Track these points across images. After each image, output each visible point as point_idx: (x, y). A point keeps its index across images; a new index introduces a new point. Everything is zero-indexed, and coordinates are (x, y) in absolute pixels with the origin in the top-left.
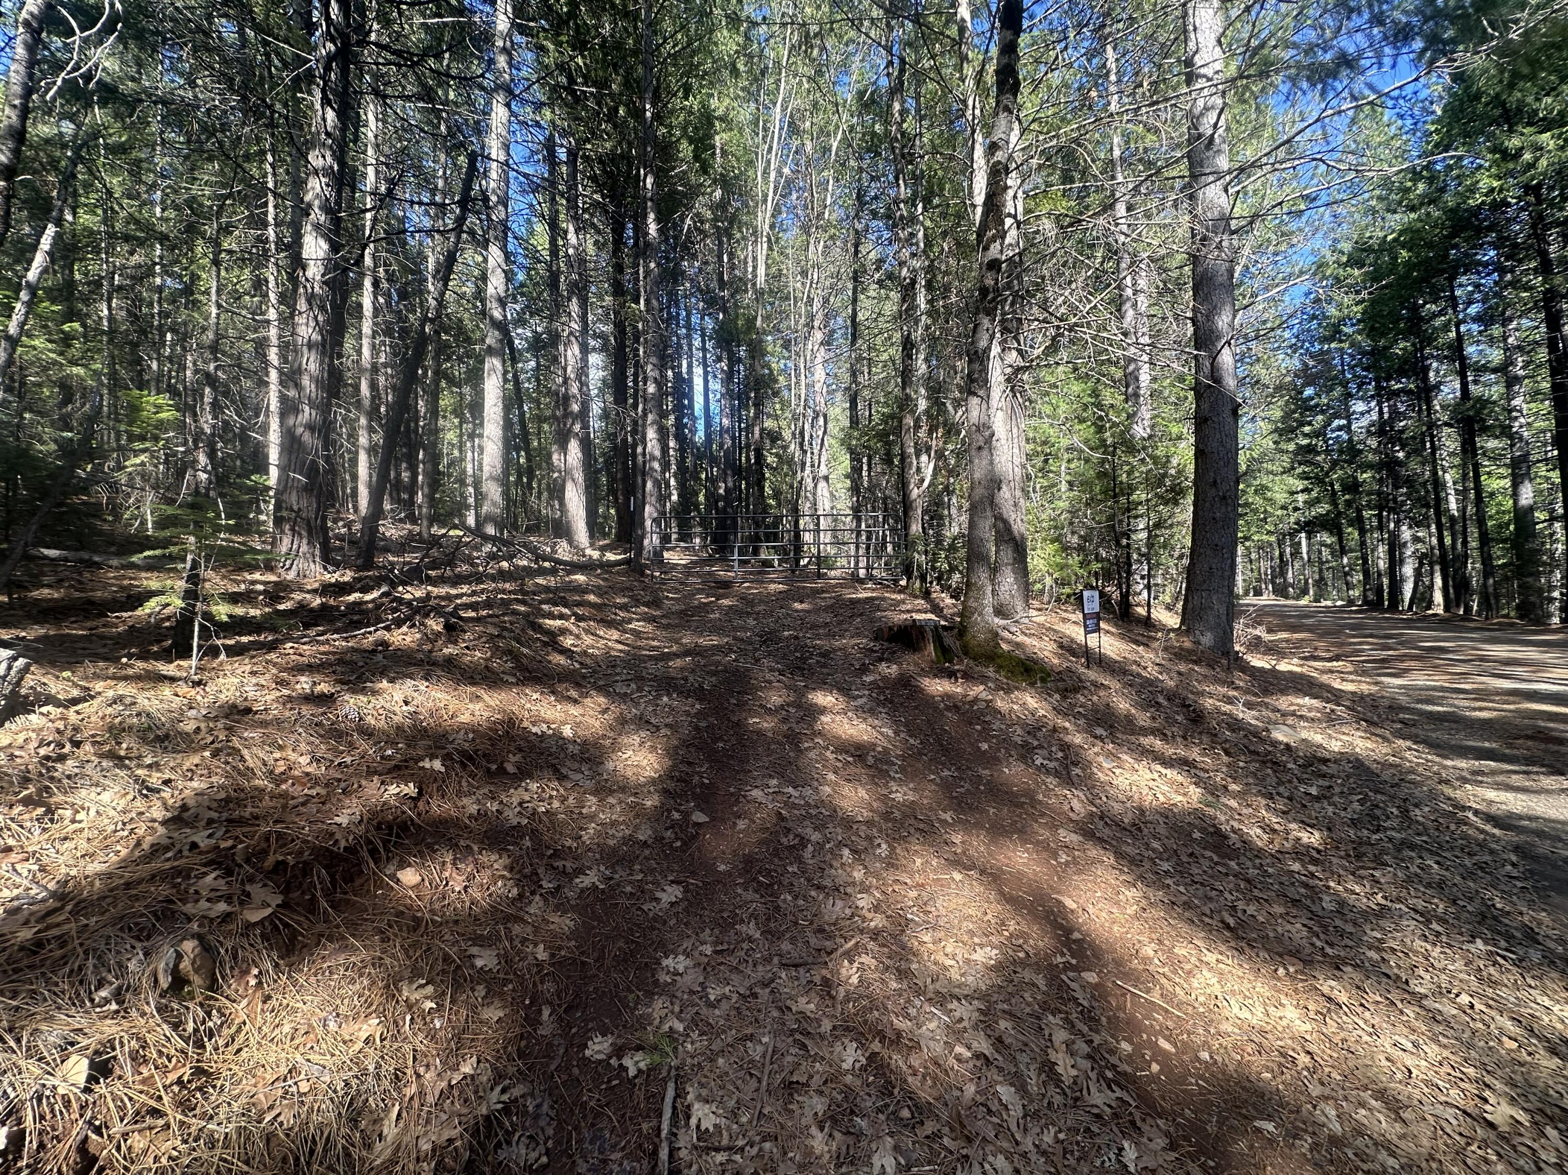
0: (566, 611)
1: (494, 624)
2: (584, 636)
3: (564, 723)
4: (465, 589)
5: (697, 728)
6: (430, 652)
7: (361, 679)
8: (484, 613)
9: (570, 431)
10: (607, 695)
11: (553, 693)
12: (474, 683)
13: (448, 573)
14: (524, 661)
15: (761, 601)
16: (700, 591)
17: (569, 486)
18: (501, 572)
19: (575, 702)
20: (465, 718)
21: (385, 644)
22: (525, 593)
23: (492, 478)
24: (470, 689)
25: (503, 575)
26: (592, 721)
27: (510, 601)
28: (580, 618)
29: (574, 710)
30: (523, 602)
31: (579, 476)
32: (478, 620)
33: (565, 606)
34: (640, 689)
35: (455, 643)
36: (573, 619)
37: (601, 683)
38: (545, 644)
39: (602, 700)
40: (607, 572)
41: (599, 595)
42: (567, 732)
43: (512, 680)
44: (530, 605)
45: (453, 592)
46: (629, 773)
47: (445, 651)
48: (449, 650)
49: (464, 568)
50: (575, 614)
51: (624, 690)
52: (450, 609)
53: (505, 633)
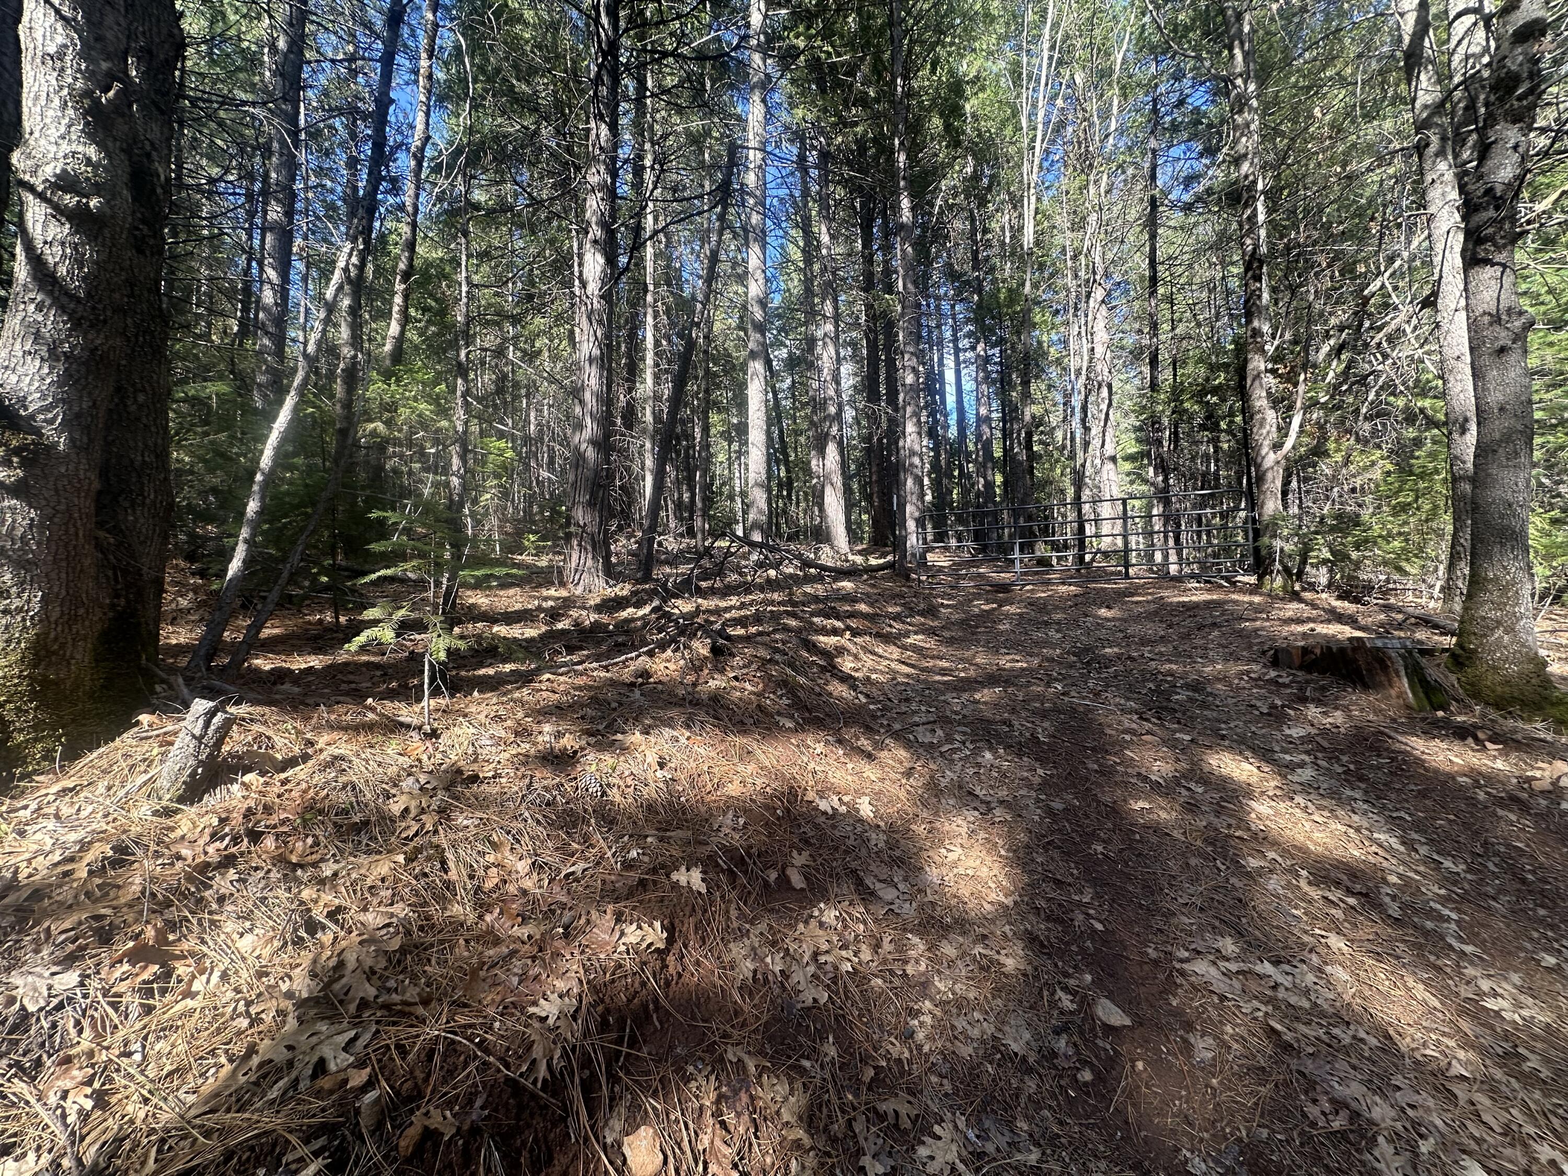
0: (839, 624)
1: (764, 644)
2: (862, 655)
3: (859, 793)
4: (734, 601)
5: (1050, 812)
6: (695, 685)
7: (612, 728)
8: (753, 630)
9: (827, 434)
10: (908, 745)
11: (840, 742)
12: (744, 732)
13: (718, 584)
14: (801, 694)
15: (1056, 608)
16: (977, 596)
17: (828, 491)
18: (769, 580)
19: (870, 757)
20: (733, 789)
21: (645, 674)
22: (794, 604)
23: (756, 484)
24: (739, 740)
25: (771, 585)
26: (894, 789)
27: (781, 613)
28: (855, 633)
29: (871, 772)
30: (794, 615)
31: (838, 480)
32: (748, 639)
33: (838, 618)
34: (949, 739)
35: (722, 671)
36: (848, 635)
37: (897, 726)
38: (823, 669)
39: (902, 753)
40: (871, 578)
41: (871, 605)
42: (866, 809)
43: (790, 724)
44: (801, 619)
45: (723, 604)
46: (965, 892)
47: (711, 683)
48: (716, 683)
49: (733, 577)
50: (848, 628)
51: (927, 739)
52: (717, 626)
53: (777, 657)
